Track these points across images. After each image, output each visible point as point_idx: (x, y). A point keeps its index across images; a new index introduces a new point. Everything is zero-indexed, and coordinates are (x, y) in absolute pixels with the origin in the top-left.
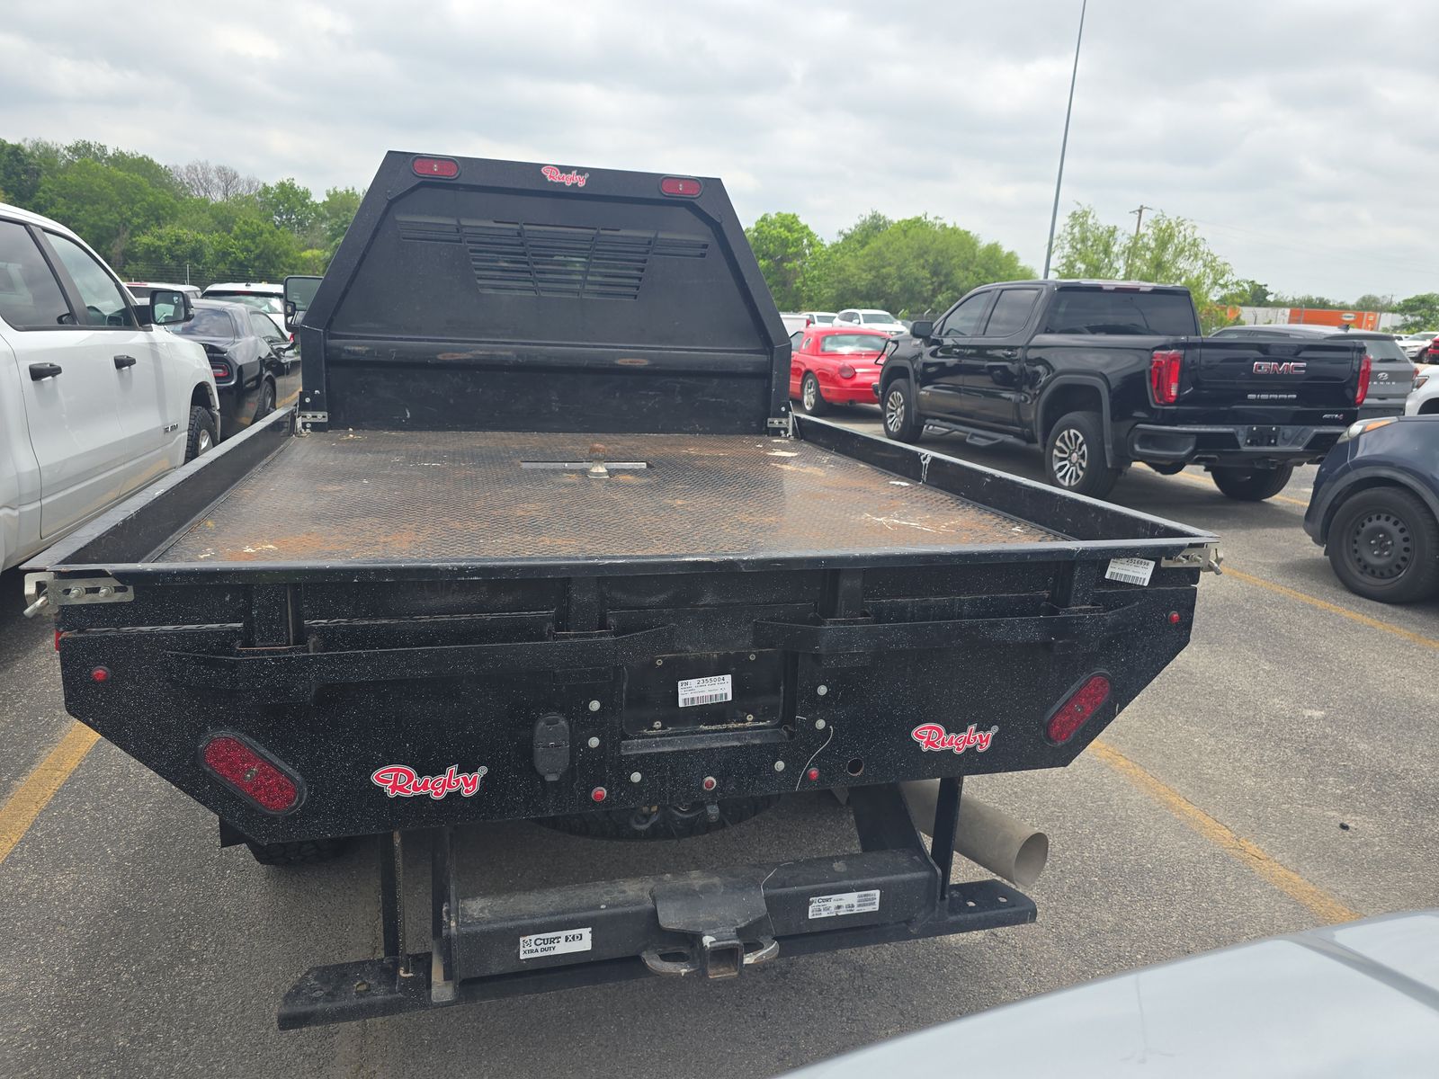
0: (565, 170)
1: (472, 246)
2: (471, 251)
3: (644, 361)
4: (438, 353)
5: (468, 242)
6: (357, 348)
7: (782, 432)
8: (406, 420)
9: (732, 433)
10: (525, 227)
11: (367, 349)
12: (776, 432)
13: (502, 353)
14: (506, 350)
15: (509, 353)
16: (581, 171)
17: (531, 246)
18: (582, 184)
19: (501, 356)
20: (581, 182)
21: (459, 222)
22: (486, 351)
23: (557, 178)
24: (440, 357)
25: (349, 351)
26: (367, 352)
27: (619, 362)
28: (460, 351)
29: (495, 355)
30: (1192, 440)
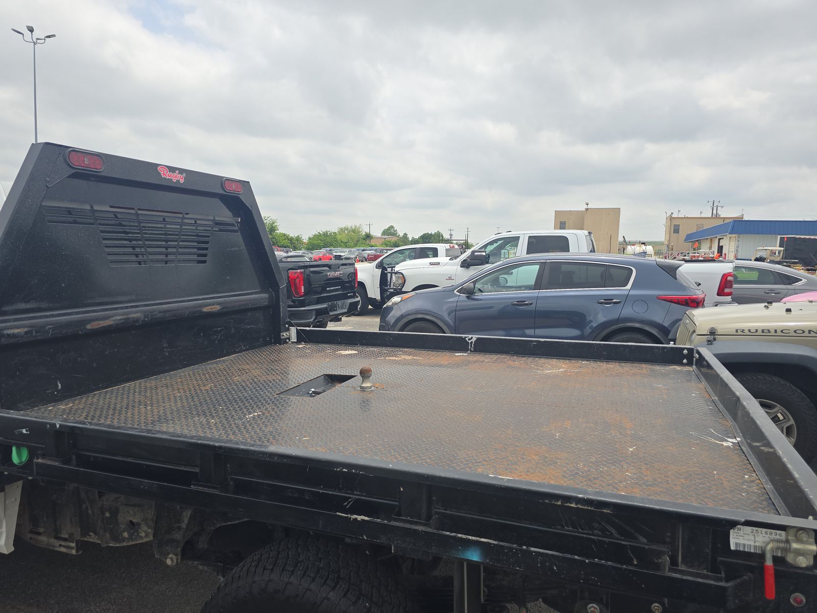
0: (172, 169)
1: (102, 228)
2: (102, 232)
3: (217, 306)
4: (88, 323)
5: (100, 224)
6: (16, 331)
7: (288, 340)
8: (58, 391)
9: (258, 347)
10: (139, 212)
11: (26, 330)
12: (285, 342)
13: (134, 315)
14: (136, 313)
15: (138, 315)
16: (181, 171)
17: (143, 227)
18: (182, 181)
19: (133, 318)
20: (180, 179)
21: (92, 207)
22: (122, 315)
23: (166, 175)
24: (89, 327)
25: (8, 335)
26: (26, 333)
27: (205, 310)
28: (104, 318)
29: (129, 318)
30: (314, 313)
